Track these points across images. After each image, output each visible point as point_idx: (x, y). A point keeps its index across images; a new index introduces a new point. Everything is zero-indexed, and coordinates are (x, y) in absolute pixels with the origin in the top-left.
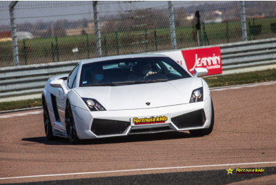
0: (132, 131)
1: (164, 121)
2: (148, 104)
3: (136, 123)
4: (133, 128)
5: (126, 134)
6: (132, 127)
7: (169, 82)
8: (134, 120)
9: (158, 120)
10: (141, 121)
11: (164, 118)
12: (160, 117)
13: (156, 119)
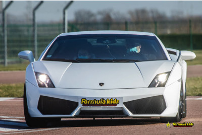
1: (115, 105)
3: (84, 105)
5: (73, 115)
7: (136, 63)
8: (82, 101)
9: (108, 102)
10: (90, 102)
11: (115, 101)
12: (111, 100)
13: (106, 102)
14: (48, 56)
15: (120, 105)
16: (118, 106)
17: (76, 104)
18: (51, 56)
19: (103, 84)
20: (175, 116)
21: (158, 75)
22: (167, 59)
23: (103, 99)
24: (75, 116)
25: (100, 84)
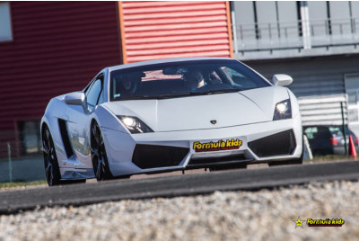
0: (192, 161)
1: (237, 147)
3: (197, 150)
4: (194, 157)
5: (184, 166)
7: (240, 92)
8: (195, 146)
9: (228, 145)
10: (205, 146)
11: (237, 142)
12: (231, 141)
13: (226, 144)
15: (244, 147)
16: (241, 148)
17: (187, 151)
19: (215, 121)
20: (299, 157)
21: (276, 105)
23: (222, 141)
24: (187, 168)
25: (212, 122)
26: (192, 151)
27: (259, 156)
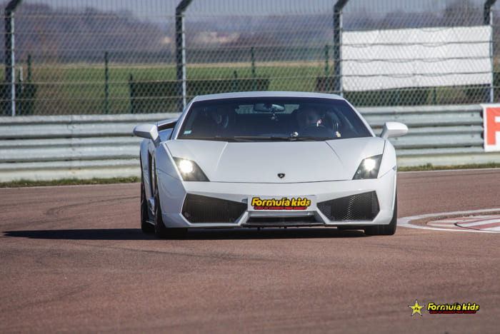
0: (251, 220)
1: (304, 208)
2: (281, 176)
3: (256, 207)
4: (253, 215)
5: (239, 224)
6: (250, 212)
7: (327, 141)
8: (254, 202)
9: (294, 204)
10: (266, 203)
11: (304, 202)
12: (298, 200)
13: (291, 203)
14: (186, 132)
16: (309, 209)
17: (245, 207)
18: (190, 132)
19: (284, 175)
20: (388, 223)
21: (363, 160)
22: (371, 135)
23: (286, 199)
24: (242, 226)
25: (279, 175)
26: (251, 208)
27: (331, 219)
